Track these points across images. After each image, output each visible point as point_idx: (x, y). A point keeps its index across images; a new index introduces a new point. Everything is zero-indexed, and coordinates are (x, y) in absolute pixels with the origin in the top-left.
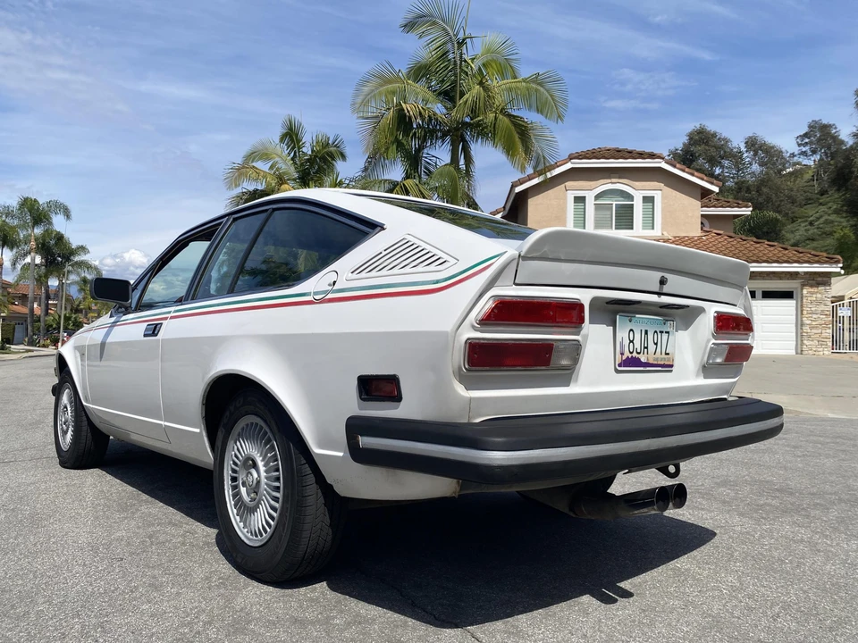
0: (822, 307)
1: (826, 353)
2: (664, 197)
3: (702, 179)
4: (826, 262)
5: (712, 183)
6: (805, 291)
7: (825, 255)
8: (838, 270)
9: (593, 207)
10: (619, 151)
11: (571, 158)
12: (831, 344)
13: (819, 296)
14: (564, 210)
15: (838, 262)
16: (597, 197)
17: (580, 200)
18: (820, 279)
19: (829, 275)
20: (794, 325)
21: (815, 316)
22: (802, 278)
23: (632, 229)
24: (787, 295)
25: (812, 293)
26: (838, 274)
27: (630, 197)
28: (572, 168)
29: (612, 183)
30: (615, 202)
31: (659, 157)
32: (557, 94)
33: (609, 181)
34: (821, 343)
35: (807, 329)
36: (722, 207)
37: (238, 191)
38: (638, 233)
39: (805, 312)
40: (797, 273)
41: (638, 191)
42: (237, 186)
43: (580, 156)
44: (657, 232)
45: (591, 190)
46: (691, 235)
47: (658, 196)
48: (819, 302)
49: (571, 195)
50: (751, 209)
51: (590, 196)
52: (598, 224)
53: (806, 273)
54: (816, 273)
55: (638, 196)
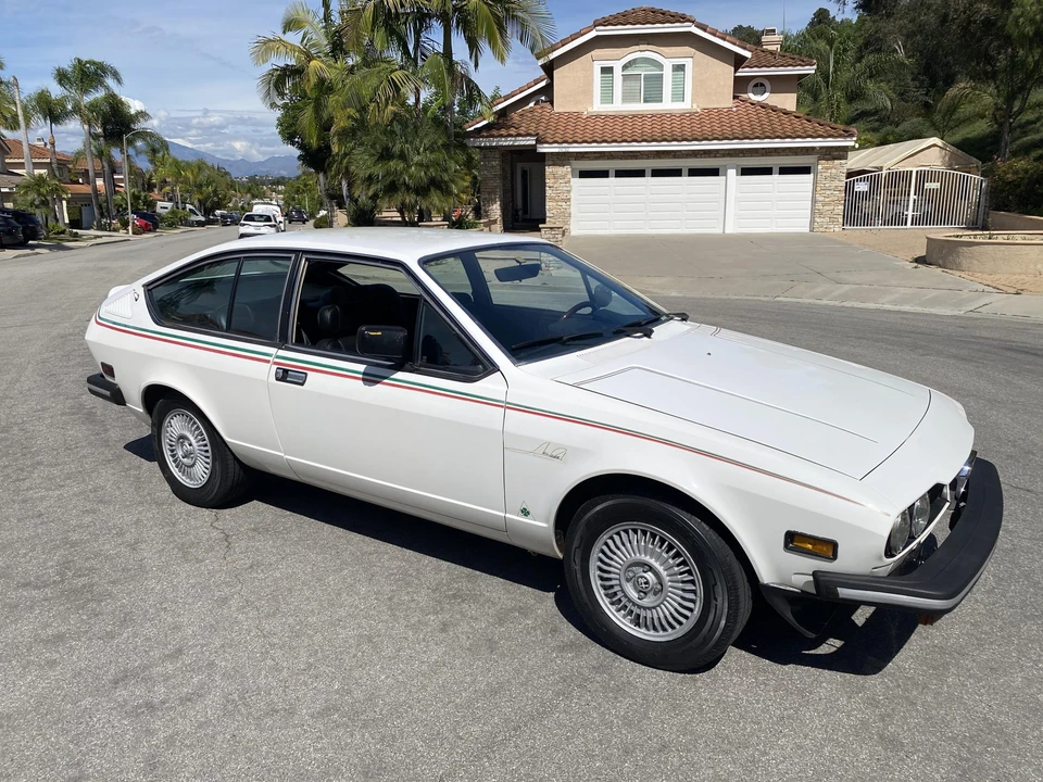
0: (837, 183)
1: (837, 230)
2: (695, 65)
3: (734, 44)
4: (840, 136)
5: (745, 48)
6: (820, 167)
7: (841, 127)
8: (852, 144)
9: (621, 78)
11: (595, 25)
12: (841, 221)
13: (834, 171)
14: (590, 83)
15: (852, 135)
16: (625, 67)
17: (607, 70)
18: (837, 153)
19: (845, 149)
20: (810, 203)
21: (828, 192)
22: (817, 153)
23: (661, 101)
24: (805, 170)
25: (827, 168)
26: (853, 149)
27: (661, 66)
28: (597, 36)
29: (641, 51)
30: (643, 71)
31: (689, 21)
33: (637, 48)
34: (832, 220)
35: (819, 206)
36: (784, 65)
37: (267, 67)
38: (667, 105)
39: (818, 188)
40: (813, 148)
41: (667, 58)
42: (265, 61)
43: (606, 22)
44: (686, 105)
45: (618, 58)
46: (722, 105)
47: (689, 63)
48: (833, 178)
49: (597, 66)
50: (815, 67)
51: (617, 66)
52: (626, 98)
53: (821, 148)
54: (832, 147)
55: (668, 64)
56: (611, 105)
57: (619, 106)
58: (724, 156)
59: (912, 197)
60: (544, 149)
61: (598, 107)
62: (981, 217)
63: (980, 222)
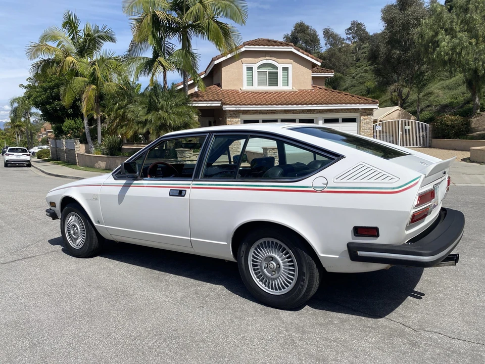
0: (369, 126)
2: (293, 68)
3: (313, 58)
4: (372, 103)
5: (318, 61)
6: (362, 118)
7: (371, 99)
8: (377, 107)
9: (257, 73)
10: (269, 41)
11: (244, 44)
13: (368, 120)
14: (241, 74)
15: (377, 103)
16: (259, 68)
17: (250, 69)
18: (369, 112)
19: (372, 110)
21: (366, 131)
22: (360, 112)
23: (277, 86)
24: (353, 120)
25: (365, 119)
26: (377, 109)
27: (276, 68)
28: (245, 51)
29: (267, 60)
30: (268, 70)
31: (291, 46)
32: (241, 8)
33: (265, 58)
36: (319, 72)
37: (37, 60)
38: (281, 87)
39: (361, 129)
40: (358, 109)
41: (280, 64)
42: (35, 57)
43: (249, 44)
44: (289, 88)
45: (256, 63)
46: (307, 89)
47: (290, 67)
48: (368, 124)
49: (245, 66)
50: (334, 73)
51: (255, 67)
52: (260, 84)
53: (362, 109)
54: (366, 109)
55: (280, 67)
56: (252, 87)
57: (256, 87)
58: (317, 113)
59: (400, 133)
60: (227, 108)
61: (246, 87)
62: (428, 142)
63: (428, 145)
